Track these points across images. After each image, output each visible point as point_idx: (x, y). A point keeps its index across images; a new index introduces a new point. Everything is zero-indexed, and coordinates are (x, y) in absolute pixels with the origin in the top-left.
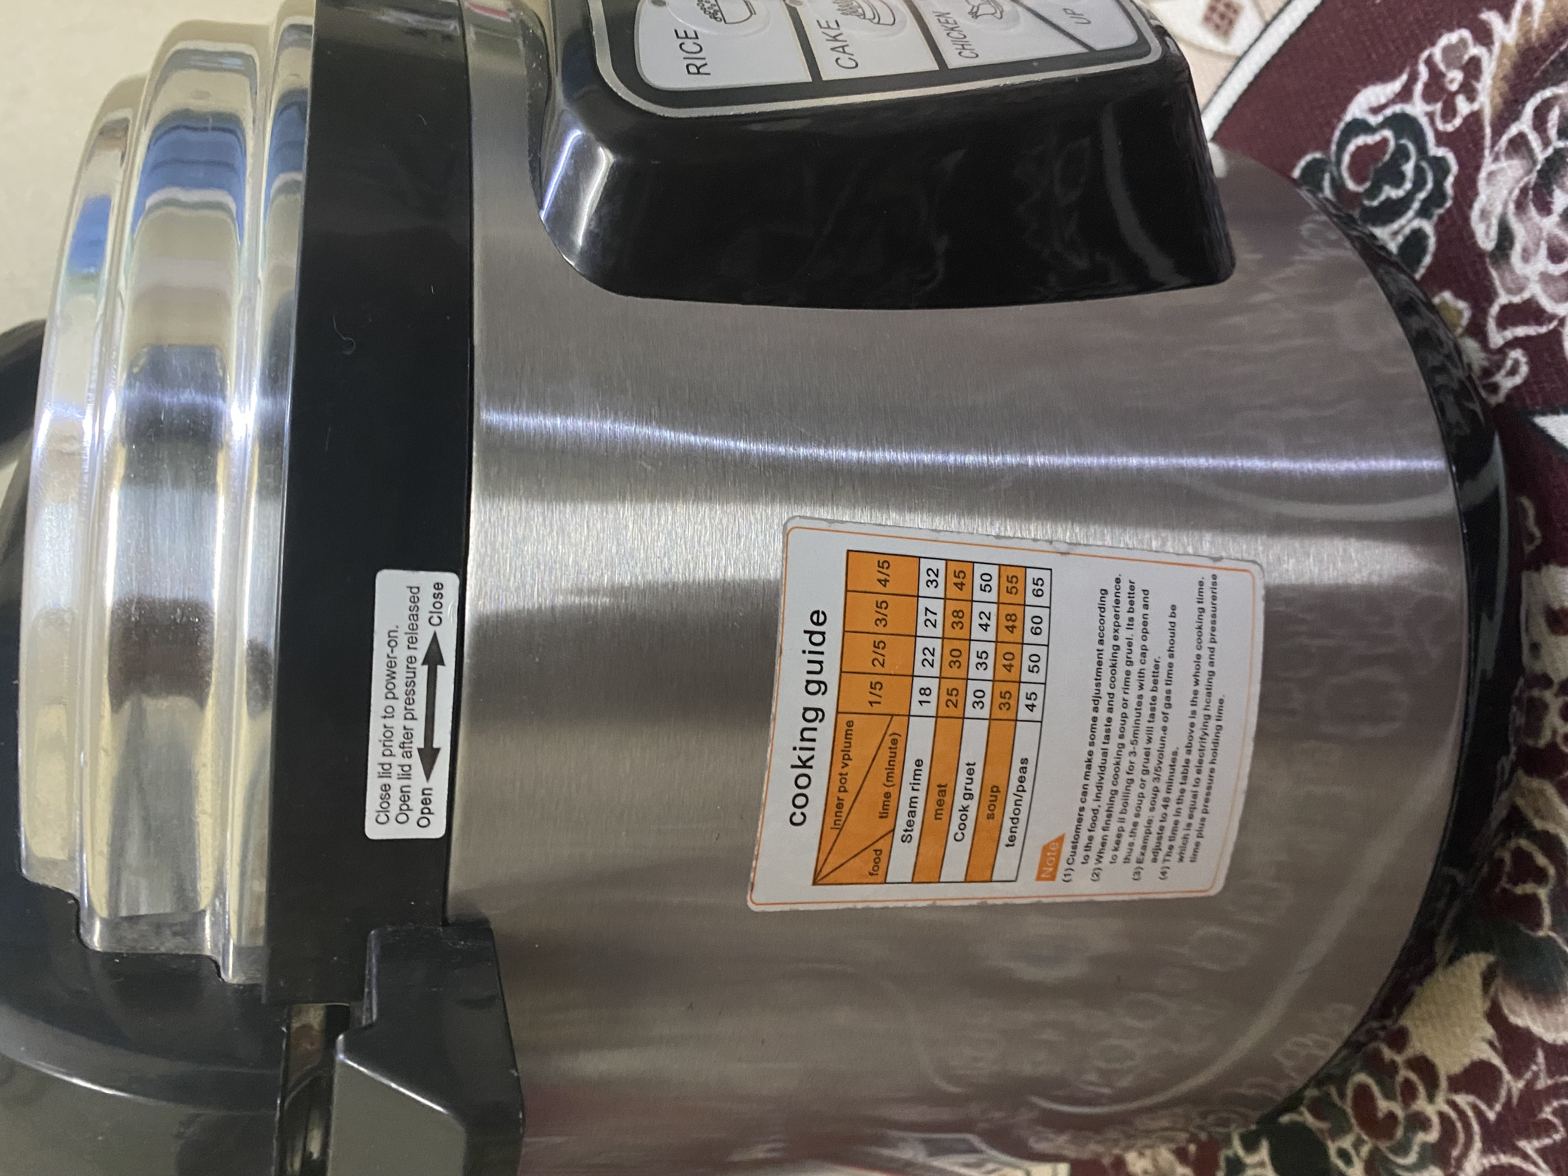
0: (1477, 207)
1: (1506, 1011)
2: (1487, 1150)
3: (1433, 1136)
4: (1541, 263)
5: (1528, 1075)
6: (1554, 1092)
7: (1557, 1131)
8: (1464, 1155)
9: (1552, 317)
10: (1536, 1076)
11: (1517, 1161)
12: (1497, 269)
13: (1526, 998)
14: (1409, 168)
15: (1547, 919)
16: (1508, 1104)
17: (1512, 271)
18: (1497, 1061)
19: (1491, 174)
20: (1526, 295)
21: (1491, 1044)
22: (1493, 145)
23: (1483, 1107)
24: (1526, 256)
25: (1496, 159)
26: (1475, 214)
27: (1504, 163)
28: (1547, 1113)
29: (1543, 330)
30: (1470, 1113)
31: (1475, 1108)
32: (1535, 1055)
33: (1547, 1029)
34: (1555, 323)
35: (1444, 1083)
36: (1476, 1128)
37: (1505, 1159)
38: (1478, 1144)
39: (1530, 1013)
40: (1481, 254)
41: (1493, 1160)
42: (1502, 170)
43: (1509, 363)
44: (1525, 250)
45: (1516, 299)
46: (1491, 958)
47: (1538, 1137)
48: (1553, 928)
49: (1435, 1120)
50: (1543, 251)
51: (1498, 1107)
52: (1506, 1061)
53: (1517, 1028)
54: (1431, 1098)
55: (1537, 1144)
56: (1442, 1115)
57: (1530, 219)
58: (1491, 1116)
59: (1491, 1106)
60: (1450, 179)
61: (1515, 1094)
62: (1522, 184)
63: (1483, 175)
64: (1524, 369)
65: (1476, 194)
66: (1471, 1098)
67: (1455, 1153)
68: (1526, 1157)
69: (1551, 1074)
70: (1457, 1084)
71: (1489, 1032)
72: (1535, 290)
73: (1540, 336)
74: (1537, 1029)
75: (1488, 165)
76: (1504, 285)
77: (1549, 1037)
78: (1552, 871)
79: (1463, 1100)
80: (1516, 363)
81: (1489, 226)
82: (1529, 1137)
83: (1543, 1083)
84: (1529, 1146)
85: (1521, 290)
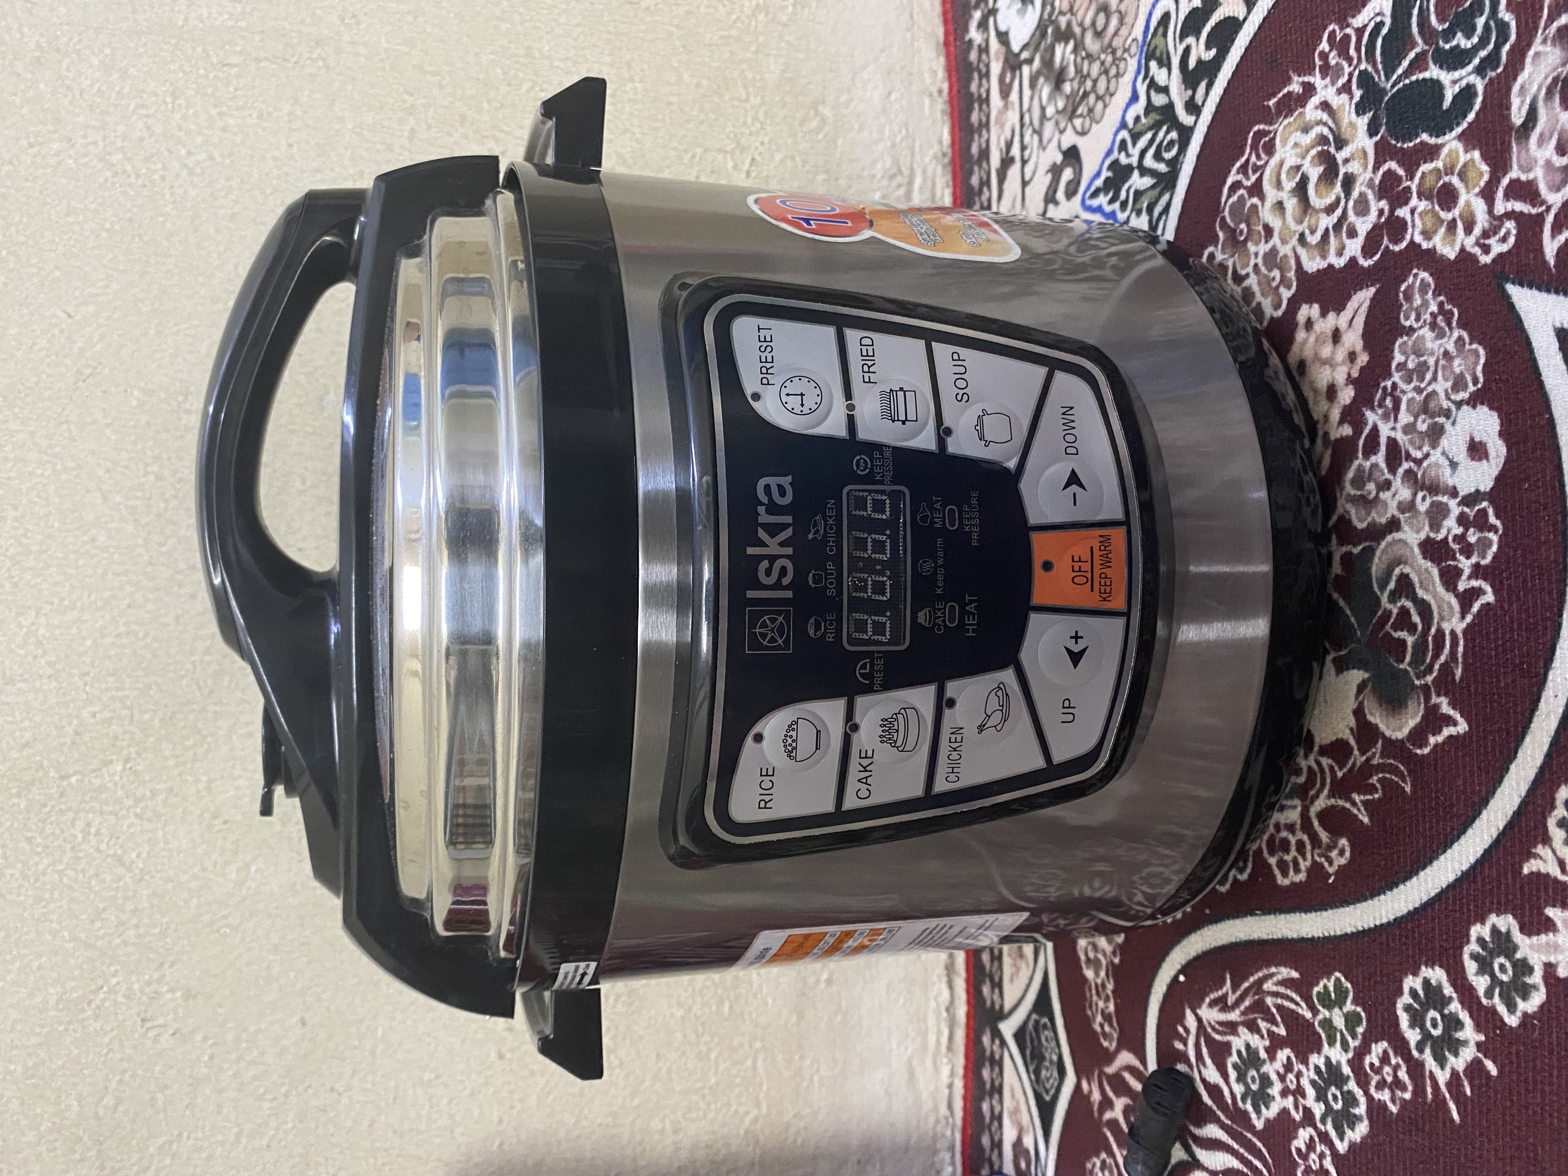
0: (1520, 80)
1: (1367, 711)
2: (1332, 795)
3: (1302, 779)
4: (1549, 152)
5: (1369, 754)
6: (1380, 768)
7: (1377, 792)
8: (1317, 796)
9: (1543, 202)
10: (1374, 754)
11: (1348, 805)
12: (1518, 144)
13: (1381, 706)
14: (1480, 22)
15: (1408, 658)
16: (1351, 770)
17: (1528, 151)
18: (1352, 742)
19: (1537, 54)
20: (1531, 176)
21: (1352, 730)
22: (1545, 29)
23: (1336, 768)
24: (1541, 142)
25: (1544, 41)
26: (1516, 88)
27: (1548, 48)
28: (1374, 780)
29: (1534, 211)
30: (1327, 770)
31: (1331, 768)
32: (1377, 742)
33: (1388, 727)
34: (1544, 208)
35: (1316, 748)
36: (1328, 780)
37: (1341, 802)
38: (1326, 792)
39: (1380, 716)
40: (1510, 127)
41: (1333, 801)
42: (1546, 53)
43: (1503, 231)
44: (1541, 135)
45: (1523, 178)
46: (1366, 675)
47: (1364, 794)
48: (1410, 664)
49: (1305, 770)
50: (1554, 142)
51: (1345, 770)
52: (1358, 742)
53: (1370, 723)
54: (1306, 757)
55: (1362, 797)
56: (1310, 768)
57: (1553, 108)
58: (1340, 774)
59: (1341, 769)
60: (1507, 47)
61: (1358, 764)
62: (1556, 74)
63: (1531, 53)
64: (1512, 240)
65: (1523, 69)
66: (1330, 761)
67: (1312, 793)
68: (1354, 804)
69: (1382, 756)
70: (1324, 751)
71: (1353, 723)
72: (1538, 173)
73: (1530, 215)
74: (1382, 727)
75: (1537, 46)
76: (1518, 161)
77: (1388, 733)
78: (1420, 627)
79: (1325, 762)
80: (1508, 233)
81: (1523, 102)
82: (1359, 794)
83: (1375, 761)
84: (1357, 798)
85: (1529, 170)
